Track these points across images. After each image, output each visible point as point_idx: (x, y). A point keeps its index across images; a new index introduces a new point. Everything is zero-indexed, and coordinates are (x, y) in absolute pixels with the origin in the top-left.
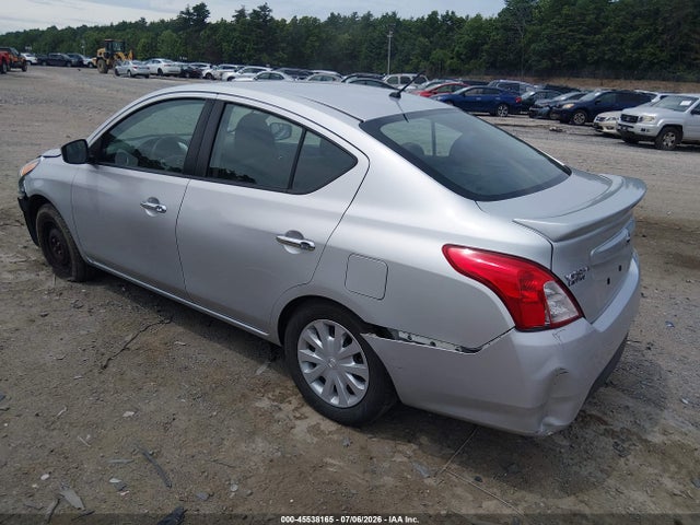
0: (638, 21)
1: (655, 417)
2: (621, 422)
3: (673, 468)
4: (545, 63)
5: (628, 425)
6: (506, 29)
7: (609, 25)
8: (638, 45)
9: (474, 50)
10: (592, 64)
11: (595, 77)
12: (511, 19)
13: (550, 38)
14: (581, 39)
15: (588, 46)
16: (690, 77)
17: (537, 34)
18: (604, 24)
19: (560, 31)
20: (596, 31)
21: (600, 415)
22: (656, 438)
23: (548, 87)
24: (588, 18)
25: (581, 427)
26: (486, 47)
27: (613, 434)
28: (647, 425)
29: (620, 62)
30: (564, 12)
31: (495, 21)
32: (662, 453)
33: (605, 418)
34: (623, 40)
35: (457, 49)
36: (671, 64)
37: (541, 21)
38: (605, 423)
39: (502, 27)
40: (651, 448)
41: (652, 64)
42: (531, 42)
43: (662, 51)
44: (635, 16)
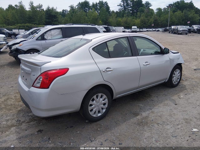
1: (17, 134)
2: (24, 126)
3: (5, 126)
5: (22, 126)
21: (30, 123)
22: (13, 129)
25: (30, 118)
27: (23, 122)
28: (17, 130)
32: (10, 127)
33: (28, 124)
38: (27, 123)
40: (13, 126)
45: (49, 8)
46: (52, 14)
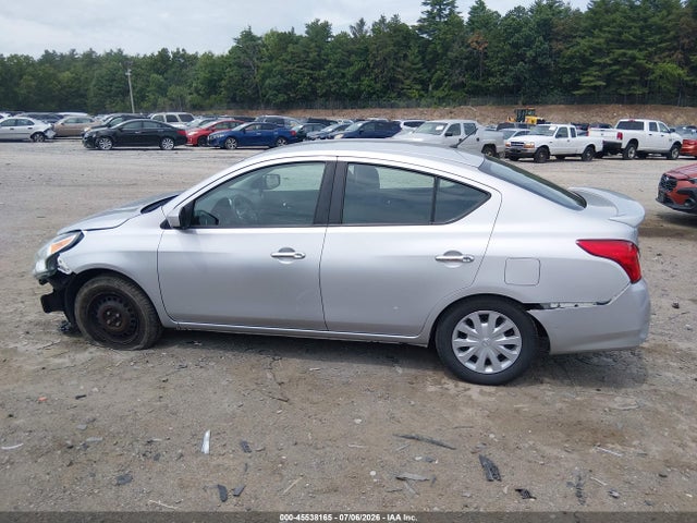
0: (353, 57)
4: (282, 97)
6: (240, 66)
7: (329, 61)
8: (356, 78)
9: (212, 86)
10: (321, 97)
11: (326, 108)
12: (242, 56)
13: (282, 74)
14: (308, 74)
15: (316, 80)
16: (401, 103)
17: (269, 71)
18: (325, 61)
19: (290, 67)
20: (321, 67)
23: (311, 121)
24: (311, 55)
26: (224, 83)
29: (344, 93)
30: (289, 49)
31: (227, 57)
34: (343, 74)
35: (194, 85)
36: (385, 93)
37: (271, 58)
39: (235, 64)
41: (370, 95)
42: (264, 78)
43: (376, 83)
44: (350, 53)
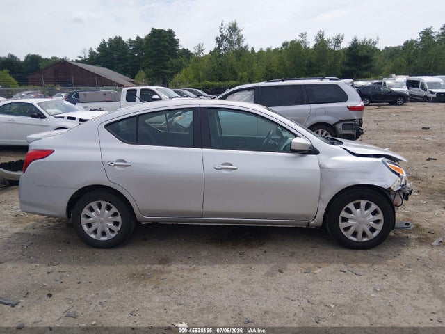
45: (356, 40)
46: (360, 53)
